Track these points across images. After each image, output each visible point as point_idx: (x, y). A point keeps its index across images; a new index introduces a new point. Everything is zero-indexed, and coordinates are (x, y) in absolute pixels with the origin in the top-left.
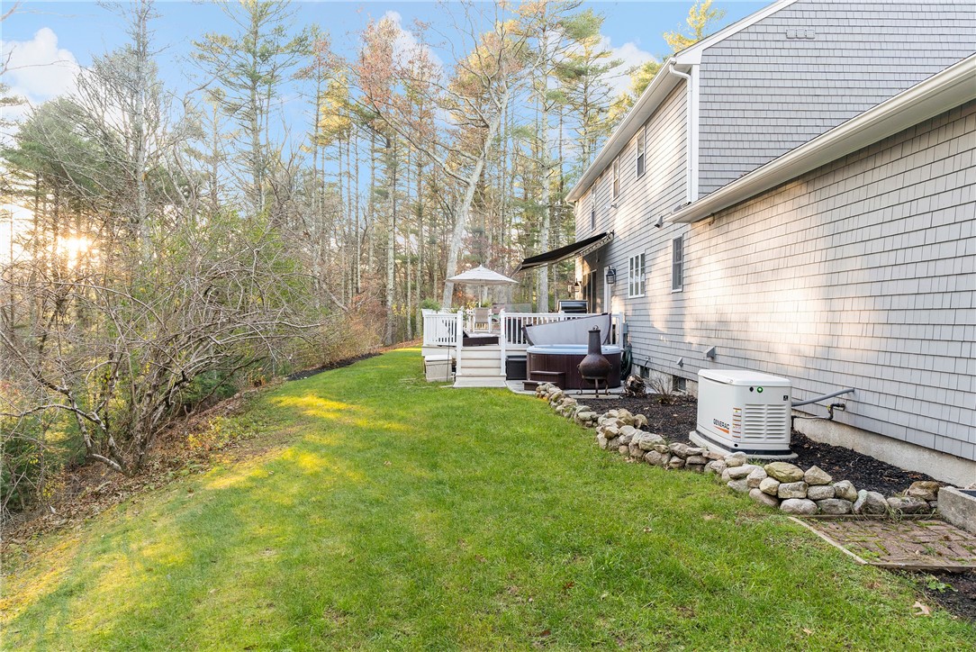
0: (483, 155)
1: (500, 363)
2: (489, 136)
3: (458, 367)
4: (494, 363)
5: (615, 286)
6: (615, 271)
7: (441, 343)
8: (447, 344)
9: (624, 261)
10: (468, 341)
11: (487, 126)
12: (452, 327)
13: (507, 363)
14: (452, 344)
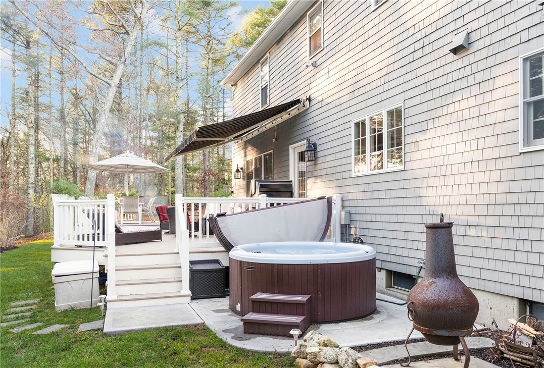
0: (123, 59)
1: (180, 273)
2: (130, 43)
3: (110, 283)
4: (171, 274)
5: (315, 164)
6: (315, 145)
7: (81, 243)
8: (91, 243)
9: (347, 125)
10: (123, 239)
11: (127, 33)
12: (99, 221)
13: (193, 272)
14: (98, 244)
